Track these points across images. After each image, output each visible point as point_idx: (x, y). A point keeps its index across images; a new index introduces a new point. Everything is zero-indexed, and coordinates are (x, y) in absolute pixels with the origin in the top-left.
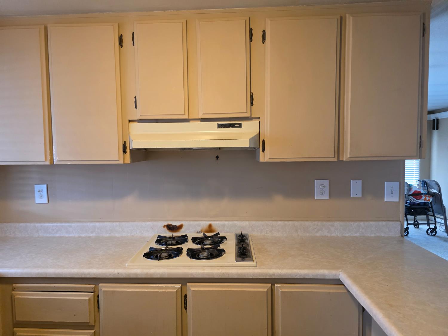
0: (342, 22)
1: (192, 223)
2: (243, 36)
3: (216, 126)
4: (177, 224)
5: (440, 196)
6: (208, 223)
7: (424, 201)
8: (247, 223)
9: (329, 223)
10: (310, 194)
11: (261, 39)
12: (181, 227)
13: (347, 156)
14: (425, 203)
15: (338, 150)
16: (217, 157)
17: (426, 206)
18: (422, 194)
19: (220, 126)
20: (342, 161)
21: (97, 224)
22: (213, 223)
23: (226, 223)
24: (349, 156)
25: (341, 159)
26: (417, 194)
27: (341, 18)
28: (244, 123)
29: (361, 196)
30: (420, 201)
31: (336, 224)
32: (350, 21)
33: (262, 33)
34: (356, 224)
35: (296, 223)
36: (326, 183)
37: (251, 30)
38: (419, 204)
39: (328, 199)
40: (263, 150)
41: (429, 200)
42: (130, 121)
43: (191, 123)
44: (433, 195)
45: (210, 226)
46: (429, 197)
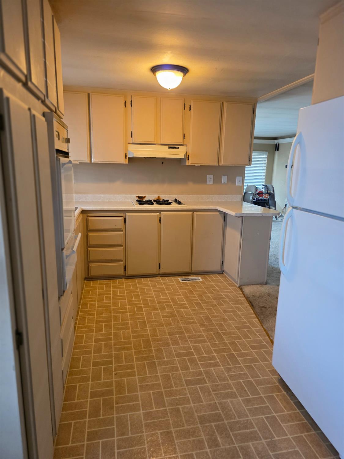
0: (222, 104)
1: (150, 195)
2: (182, 107)
3: (168, 147)
4: (143, 196)
5: (274, 195)
6: (158, 195)
7: (264, 198)
8: (176, 195)
9: (213, 195)
10: (205, 182)
11: (189, 109)
12: (145, 197)
13: (221, 164)
14: (265, 199)
15: (218, 161)
16: (163, 163)
17: (265, 201)
18: (263, 193)
19: (170, 148)
20: (220, 166)
21: (102, 195)
22: (160, 196)
23: (166, 195)
24: (222, 163)
25: (219, 165)
26: (260, 194)
27: (222, 102)
28: (180, 147)
29: (226, 183)
30: (262, 198)
31: (216, 196)
32: (225, 105)
33: (189, 106)
34: (224, 195)
35: (198, 195)
36: (212, 177)
37: (185, 104)
38: (261, 200)
39: (212, 184)
40: (188, 160)
41: (267, 197)
42: (128, 143)
43: (157, 146)
44: (270, 194)
45: (159, 197)
46: (267, 195)
